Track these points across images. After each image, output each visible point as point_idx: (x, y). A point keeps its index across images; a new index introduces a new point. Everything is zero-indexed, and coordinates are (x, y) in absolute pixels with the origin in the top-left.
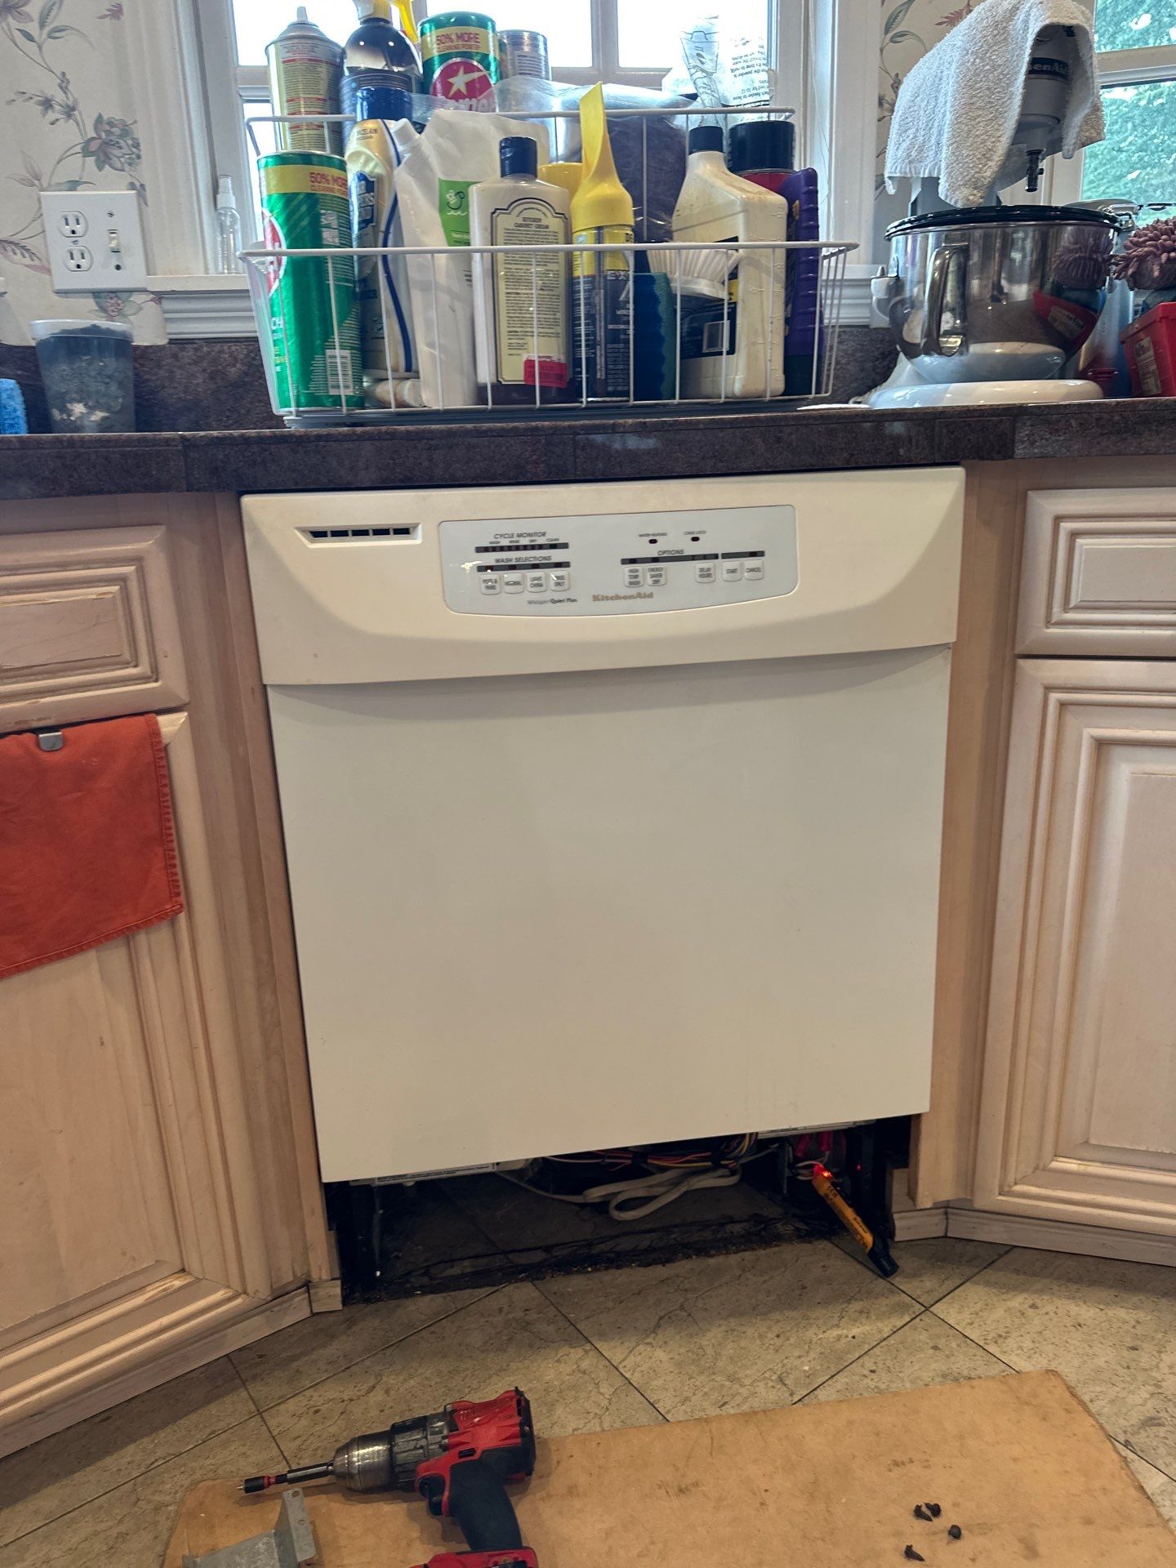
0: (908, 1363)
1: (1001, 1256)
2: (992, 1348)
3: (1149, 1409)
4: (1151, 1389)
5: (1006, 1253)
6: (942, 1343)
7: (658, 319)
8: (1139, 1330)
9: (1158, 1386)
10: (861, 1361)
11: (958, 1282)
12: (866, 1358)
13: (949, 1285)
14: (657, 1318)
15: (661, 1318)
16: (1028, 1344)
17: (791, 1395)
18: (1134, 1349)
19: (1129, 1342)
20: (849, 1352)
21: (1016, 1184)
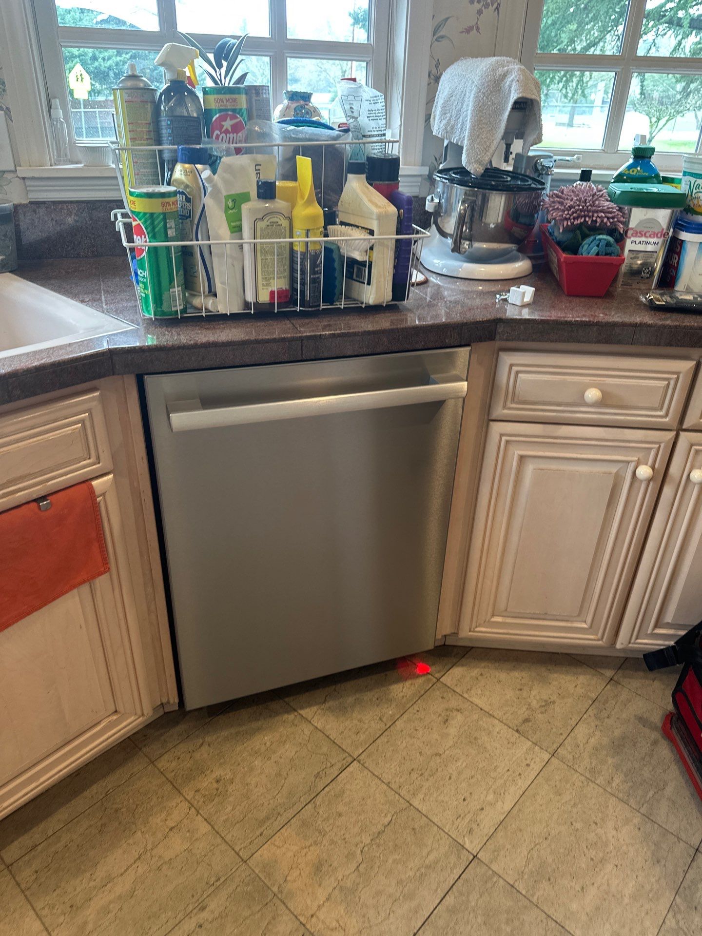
0: (432, 706)
1: (467, 652)
2: (466, 695)
3: (526, 716)
4: (527, 706)
5: (470, 650)
6: (445, 695)
7: (335, 269)
8: (523, 681)
9: (529, 705)
10: (413, 707)
11: (450, 666)
12: (415, 705)
13: (447, 667)
14: (324, 697)
15: (326, 696)
16: (479, 692)
17: (386, 725)
18: (521, 690)
19: (519, 687)
20: (407, 703)
21: (476, 627)
